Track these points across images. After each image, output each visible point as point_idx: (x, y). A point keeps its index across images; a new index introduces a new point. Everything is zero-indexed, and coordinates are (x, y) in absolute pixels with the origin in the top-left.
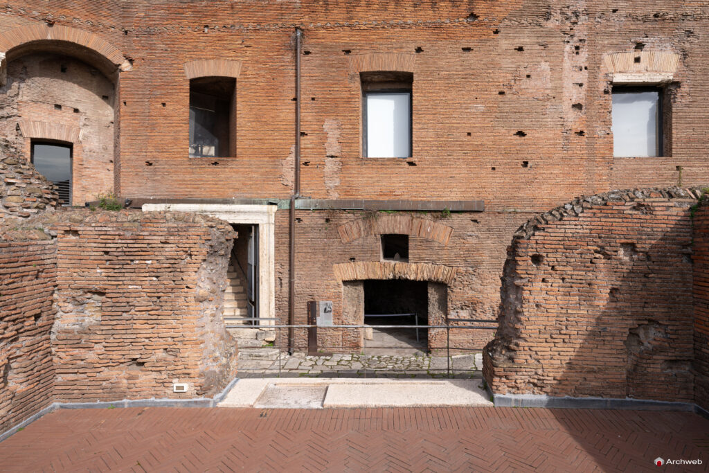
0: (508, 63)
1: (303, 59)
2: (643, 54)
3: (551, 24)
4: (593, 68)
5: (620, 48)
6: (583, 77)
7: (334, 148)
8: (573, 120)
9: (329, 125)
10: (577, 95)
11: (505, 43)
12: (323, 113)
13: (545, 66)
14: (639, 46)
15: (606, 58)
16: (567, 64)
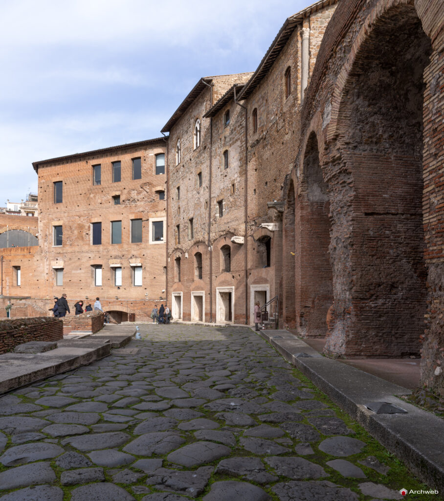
0: (35, 263)
1: (3, 263)
2: (58, 261)
3: (43, 254)
4: (50, 265)
5: (53, 260)
6: (48, 267)
7: (8, 284)
8: (46, 276)
9: (7, 278)
10: (46, 271)
11: (35, 259)
12: (6, 276)
13: (42, 264)
14: (57, 259)
15: (52, 262)
16: (45, 264)
